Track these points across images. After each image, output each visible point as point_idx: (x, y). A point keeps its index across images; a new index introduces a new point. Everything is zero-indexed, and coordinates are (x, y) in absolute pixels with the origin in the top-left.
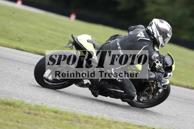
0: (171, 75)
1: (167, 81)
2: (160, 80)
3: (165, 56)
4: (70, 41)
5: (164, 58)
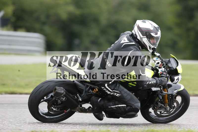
1: (182, 87)
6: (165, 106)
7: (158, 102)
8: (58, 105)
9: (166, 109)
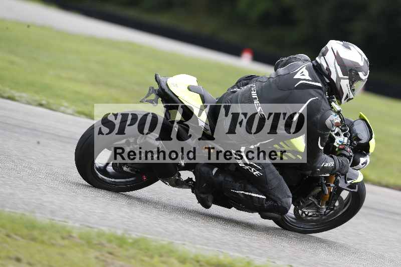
0: (368, 163)
1: (359, 176)
2: (344, 171)
3: (355, 121)
4: (153, 88)
5: (351, 125)
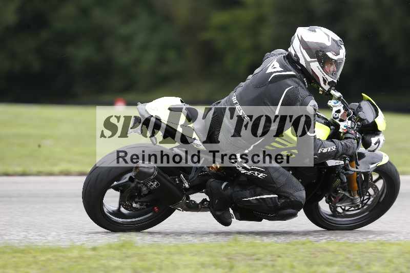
1: (384, 158)
6: (351, 195)
7: (338, 189)
8: (142, 197)
9: (353, 202)
